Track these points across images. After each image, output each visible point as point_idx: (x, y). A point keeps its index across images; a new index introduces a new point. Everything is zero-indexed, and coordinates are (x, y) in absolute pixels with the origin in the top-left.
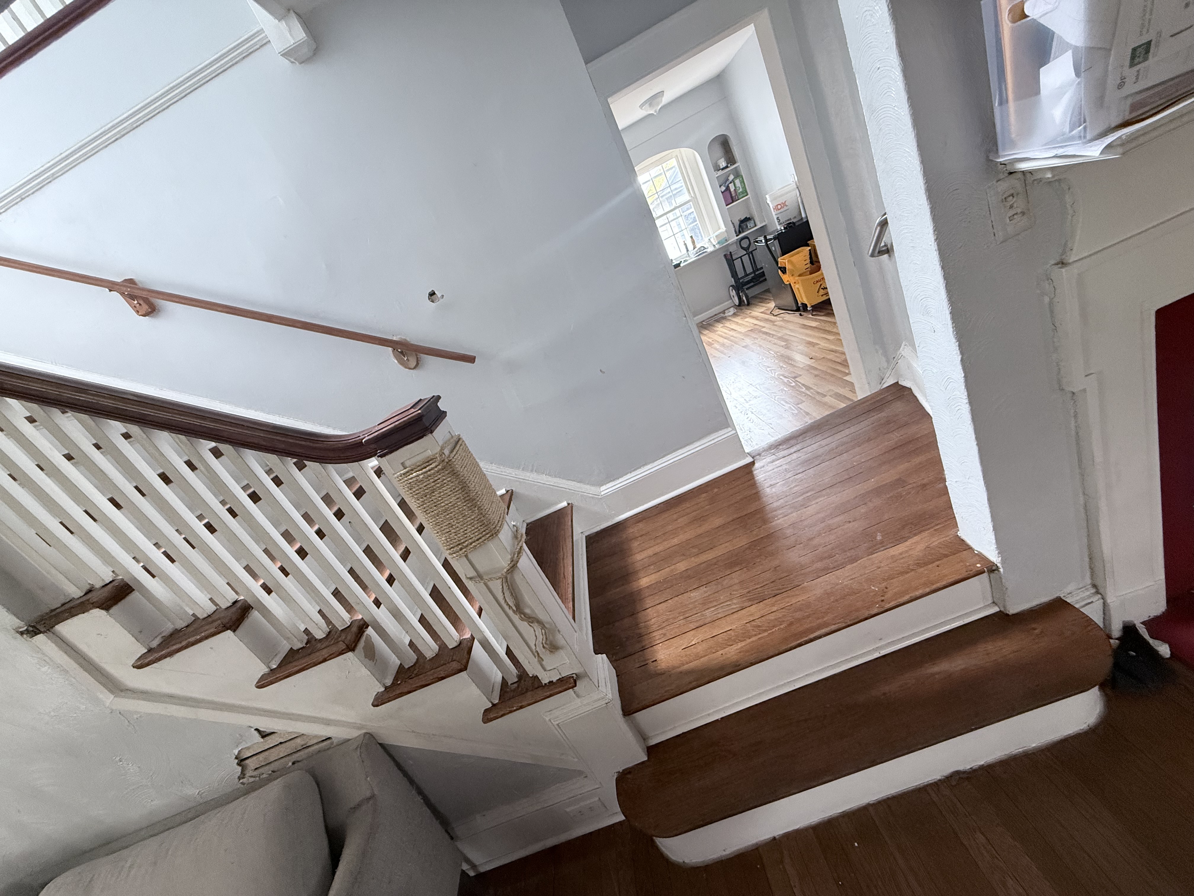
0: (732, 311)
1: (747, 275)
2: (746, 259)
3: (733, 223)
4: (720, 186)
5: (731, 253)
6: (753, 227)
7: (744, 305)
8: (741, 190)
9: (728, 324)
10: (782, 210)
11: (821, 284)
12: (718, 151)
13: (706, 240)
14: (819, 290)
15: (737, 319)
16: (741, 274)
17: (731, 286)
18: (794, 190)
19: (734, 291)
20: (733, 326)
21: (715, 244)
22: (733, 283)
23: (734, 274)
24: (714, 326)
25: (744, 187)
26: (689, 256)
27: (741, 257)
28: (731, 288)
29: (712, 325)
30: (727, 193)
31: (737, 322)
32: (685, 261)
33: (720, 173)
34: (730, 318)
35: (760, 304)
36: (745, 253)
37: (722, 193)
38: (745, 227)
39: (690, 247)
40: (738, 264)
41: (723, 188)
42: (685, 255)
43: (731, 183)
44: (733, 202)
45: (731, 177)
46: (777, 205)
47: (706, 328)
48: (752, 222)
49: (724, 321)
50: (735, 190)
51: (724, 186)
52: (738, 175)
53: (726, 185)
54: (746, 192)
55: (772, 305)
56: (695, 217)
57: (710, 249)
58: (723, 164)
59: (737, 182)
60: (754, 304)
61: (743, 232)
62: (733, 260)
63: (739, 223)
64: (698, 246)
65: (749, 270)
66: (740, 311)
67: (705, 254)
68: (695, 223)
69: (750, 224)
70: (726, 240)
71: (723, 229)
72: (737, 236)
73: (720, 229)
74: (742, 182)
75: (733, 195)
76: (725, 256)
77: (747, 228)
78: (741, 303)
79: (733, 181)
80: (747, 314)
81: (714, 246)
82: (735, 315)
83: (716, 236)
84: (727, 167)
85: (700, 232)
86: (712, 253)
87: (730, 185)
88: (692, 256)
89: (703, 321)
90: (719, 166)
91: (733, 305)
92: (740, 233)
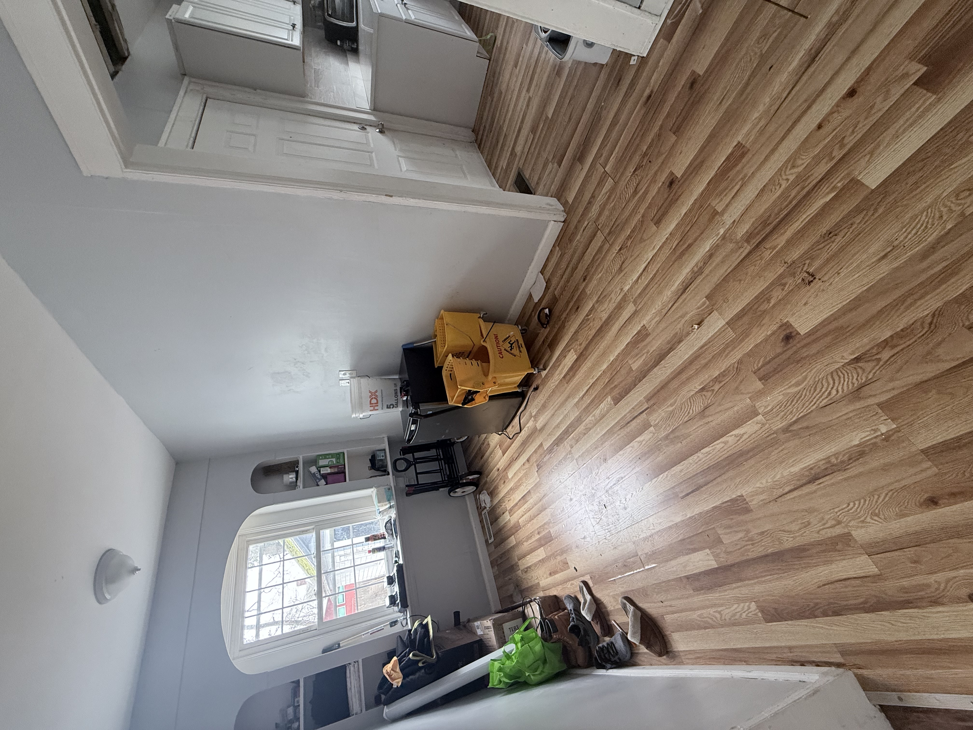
0: (484, 497)
1: (440, 470)
2: (421, 468)
3: (371, 477)
4: (318, 485)
5: (407, 486)
6: (385, 453)
7: (479, 479)
8: (334, 460)
9: (508, 505)
10: (379, 399)
11: (505, 350)
12: (274, 481)
13: (379, 517)
14: (512, 354)
15: (503, 490)
16: (437, 478)
17: (449, 493)
18: (359, 384)
19: (456, 490)
20: (517, 496)
21: (388, 506)
22: (447, 489)
23: (434, 487)
24: (504, 527)
25: (332, 455)
26: (392, 547)
27: (417, 474)
28: (452, 494)
29: (500, 530)
30: (330, 478)
31: (511, 489)
32: (397, 556)
33: (300, 483)
34: (496, 501)
35: (485, 457)
36: (413, 466)
37: (327, 484)
38: (381, 463)
39: (380, 543)
40: (424, 479)
41: (323, 482)
42: (389, 553)
43: (320, 471)
44: (345, 473)
45: (313, 469)
46: (371, 403)
47: (504, 540)
48: (378, 453)
49: (499, 510)
50: (330, 468)
51: (320, 480)
52: (314, 462)
53: (319, 477)
54: (339, 454)
55: (494, 439)
56: (343, 529)
57: (393, 514)
58: (292, 477)
59: (322, 462)
60: (483, 466)
61: (386, 466)
62: (418, 484)
63: (373, 470)
64: (383, 530)
65: (434, 466)
66: (487, 486)
67: (397, 523)
68: (351, 529)
69: (380, 456)
70: (389, 489)
71: (372, 492)
72: (388, 474)
73: (371, 496)
74: (325, 456)
75: (336, 470)
76: (408, 494)
77: (384, 461)
78: (475, 483)
79: (319, 468)
80: (498, 475)
81: (390, 507)
82: (492, 494)
83: (379, 502)
84: (297, 473)
85: (366, 524)
86: (399, 513)
87: (322, 472)
88: (393, 542)
89: (487, 541)
90: (291, 483)
91: (472, 495)
92: (385, 471)
